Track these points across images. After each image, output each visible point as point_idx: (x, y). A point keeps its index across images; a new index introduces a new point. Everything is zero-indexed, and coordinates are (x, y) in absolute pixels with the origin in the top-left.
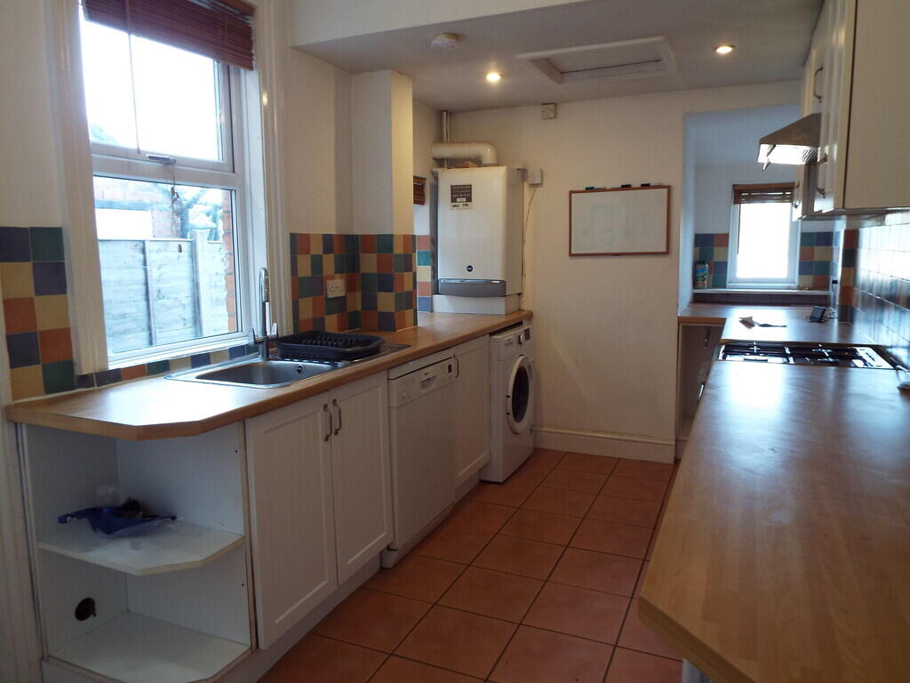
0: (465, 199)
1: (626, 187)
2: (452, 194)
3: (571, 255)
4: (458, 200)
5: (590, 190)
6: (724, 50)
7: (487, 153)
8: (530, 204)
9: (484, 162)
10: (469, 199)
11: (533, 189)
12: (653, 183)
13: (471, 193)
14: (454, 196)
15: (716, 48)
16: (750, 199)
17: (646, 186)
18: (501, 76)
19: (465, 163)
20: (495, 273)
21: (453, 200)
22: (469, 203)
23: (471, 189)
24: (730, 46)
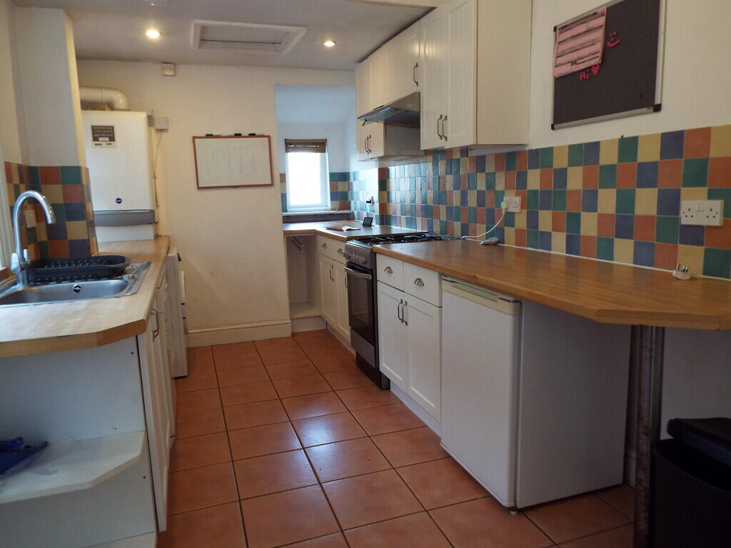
0: (108, 139)
1: (238, 135)
2: (93, 133)
3: (199, 188)
4: (100, 139)
5: (209, 136)
6: (329, 44)
7: (120, 99)
8: (158, 146)
9: (117, 106)
10: (112, 139)
11: (159, 134)
12: (257, 133)
13: (113, 133)
14: (96, 135)
15: (324, 42)
16: (295, 149)
17: (252, 135)
18: (161, 33)
19: (102, 106)
20: (144, 204)
21: (95, 139)
22: (113, 142)
23: (113, 129)
24: (335, 42)
